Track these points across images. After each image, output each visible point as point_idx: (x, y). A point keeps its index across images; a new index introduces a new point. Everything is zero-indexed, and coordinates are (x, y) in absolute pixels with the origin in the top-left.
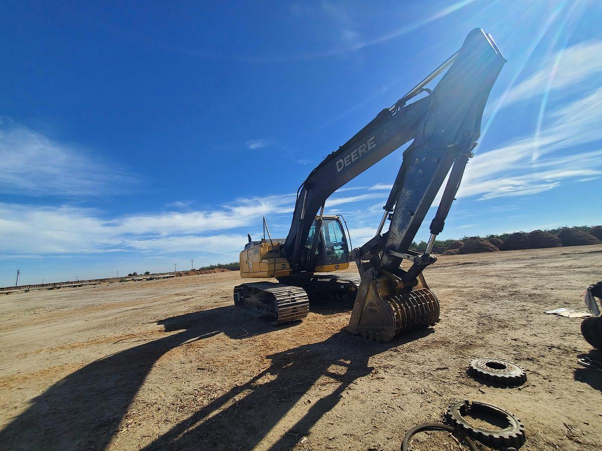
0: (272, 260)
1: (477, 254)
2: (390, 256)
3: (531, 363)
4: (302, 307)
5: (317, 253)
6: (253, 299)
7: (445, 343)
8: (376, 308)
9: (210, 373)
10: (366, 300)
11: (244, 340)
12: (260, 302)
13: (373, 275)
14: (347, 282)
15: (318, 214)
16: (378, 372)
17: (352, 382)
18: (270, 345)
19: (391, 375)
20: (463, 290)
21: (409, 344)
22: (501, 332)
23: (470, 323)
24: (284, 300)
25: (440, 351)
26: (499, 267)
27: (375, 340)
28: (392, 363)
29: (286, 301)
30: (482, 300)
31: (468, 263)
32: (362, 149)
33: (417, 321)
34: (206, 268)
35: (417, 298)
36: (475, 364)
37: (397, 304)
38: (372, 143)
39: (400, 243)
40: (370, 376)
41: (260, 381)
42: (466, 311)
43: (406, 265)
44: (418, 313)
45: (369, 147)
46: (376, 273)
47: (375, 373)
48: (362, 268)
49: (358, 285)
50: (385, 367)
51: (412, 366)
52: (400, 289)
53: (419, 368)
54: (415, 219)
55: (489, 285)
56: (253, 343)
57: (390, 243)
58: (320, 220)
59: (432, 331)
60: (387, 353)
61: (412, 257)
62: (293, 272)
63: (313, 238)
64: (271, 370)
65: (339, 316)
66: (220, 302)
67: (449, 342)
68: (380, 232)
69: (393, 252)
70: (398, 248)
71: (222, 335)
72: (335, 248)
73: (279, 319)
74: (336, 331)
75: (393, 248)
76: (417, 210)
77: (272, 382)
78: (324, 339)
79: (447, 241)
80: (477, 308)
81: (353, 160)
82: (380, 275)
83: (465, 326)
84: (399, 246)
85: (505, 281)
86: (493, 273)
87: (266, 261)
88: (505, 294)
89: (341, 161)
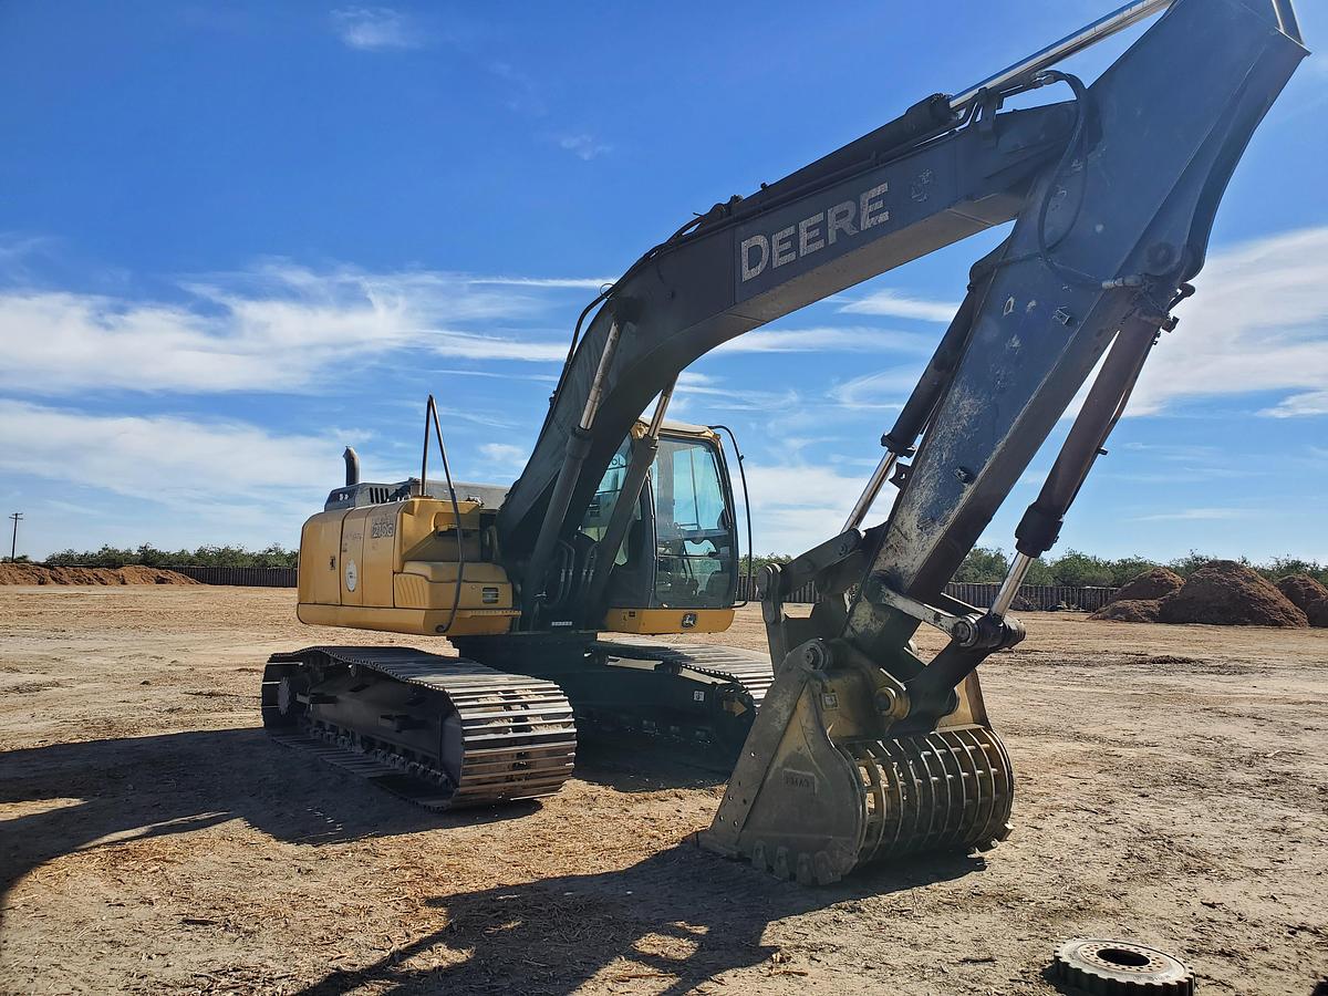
0: (451, 570)
1: (1223, 630)
2: (882, 608)
3: (1224, 962)
4: (551, 752)
5: (621, 559)
6: (351, 709)
7: (1006, 899)
8: (811, 774)
9: (235, 936)
10: (783, 746)
11: (329, 848)
12: (387, 723)
13: (815, 663)
14: (721, 681)
15: (647, 416)
16: (789, 958)
17: (707, 979)
18: (432, 868)
19: (827, 967)
20: (1119, 751)
21: (898, 894)
22: (1183, 883)
23: (1102, 852)
24: (489, 720)
25: (984, 921)
26: (1274, 686)
27: (793, 877)
28: (837, 940)
29: (495, 724)
30: (1167, 789)
31: (1175, 661)
32: (840, 216)
33: (936, 826)
34: (81, 558)
35: (947, 756)
36: (1071, 952)
37: (880, 767)
38: (879, 204)
39: (916, 569)
40: (764, 968)
41: (416, 963)
42: (1103, 818)
43: (928, 641)
44: (942, 802)
45: (865, 214)
46: (826, 658)
47: (782, 961)
48: (783, 635)
49: (759, 695)
50: (813, 948)
51: (895, 948)
52: (899, 722)
53: (912, 956)
54: (974, 496)
55: (1211, 746)
56: (368, 858)
57: (885, 562)
58: (649, 440)
59: (980, 865)
60: (825, 915)
61: (948, 618)
62: (523, 623)
63: (613, 500)
64: (448, 936)
65: (675, 799)
66: (192, 711)
67: (1019, 899)
68: (859, 518)
69: (892, 594)
70: (908, 583)
71: (237, 826)
72: (691, 548)
73: (461, 790)
74: (667, 841)
75: (893, 581)
76: (987, 466)
77: (455, 967)
78: (623, 865)
79: (1125, 565)
80: (1145, 813)
81: (804, 250)
82: (837, 667)
83: (1085, 859)
84: (912, 580)
85: (1271, 738)
86: (1246, 707)
87: (424, 569)
88: (1248, 778)
89: (760, 240)
